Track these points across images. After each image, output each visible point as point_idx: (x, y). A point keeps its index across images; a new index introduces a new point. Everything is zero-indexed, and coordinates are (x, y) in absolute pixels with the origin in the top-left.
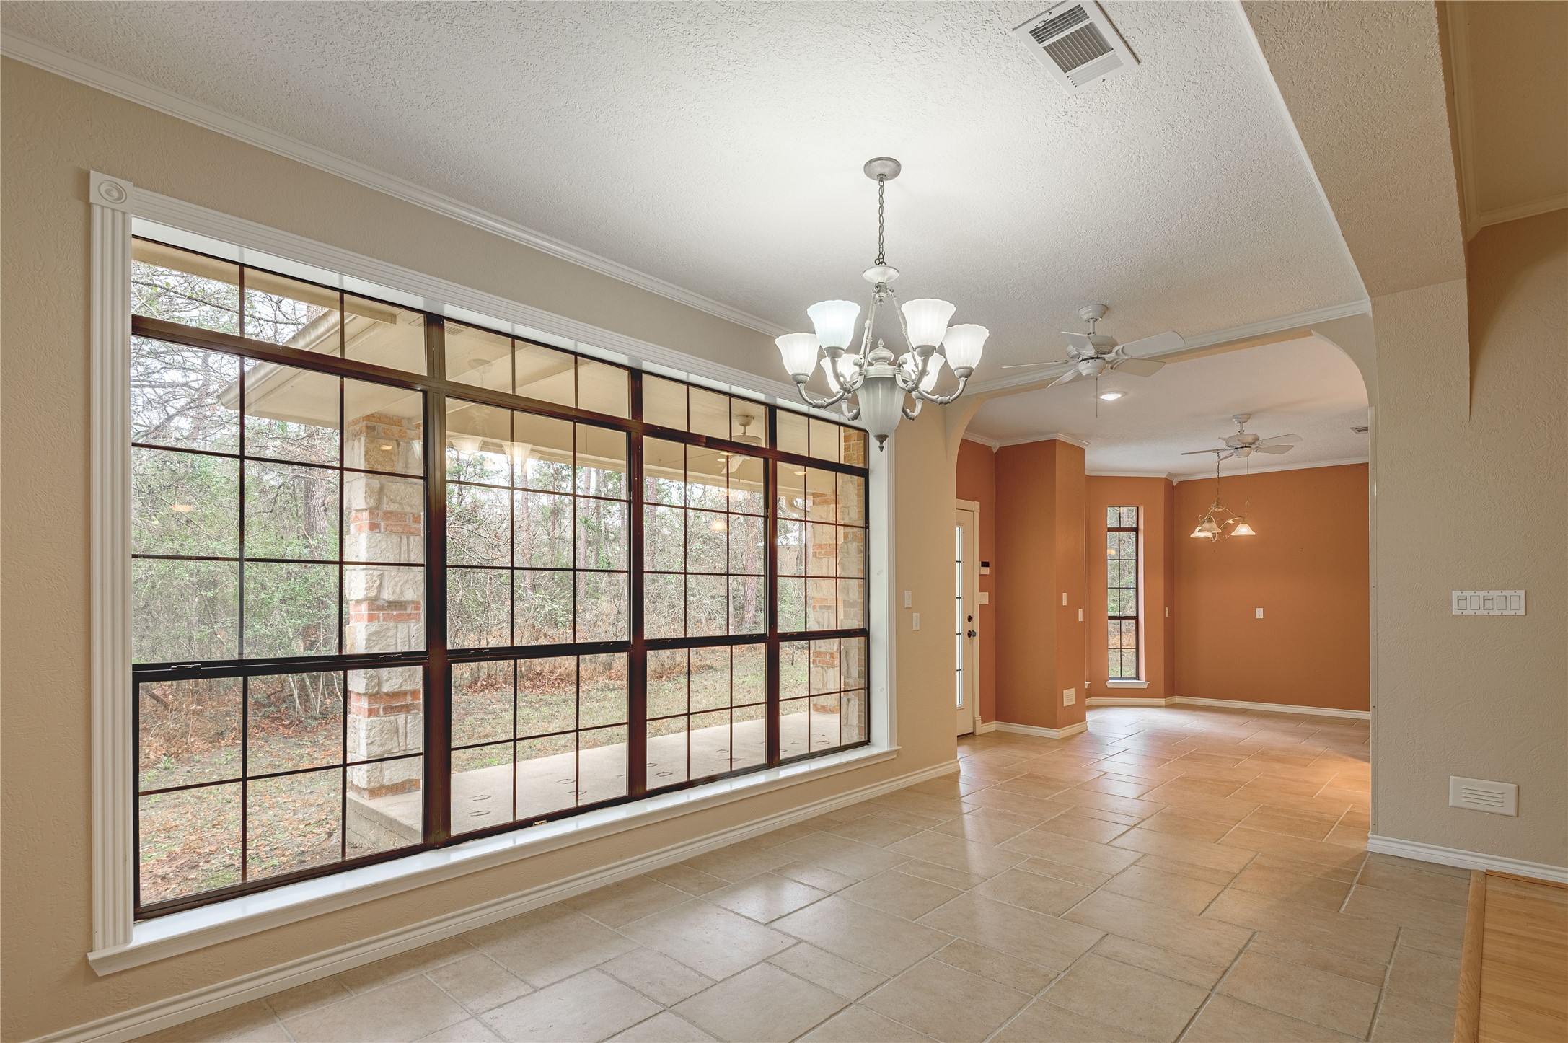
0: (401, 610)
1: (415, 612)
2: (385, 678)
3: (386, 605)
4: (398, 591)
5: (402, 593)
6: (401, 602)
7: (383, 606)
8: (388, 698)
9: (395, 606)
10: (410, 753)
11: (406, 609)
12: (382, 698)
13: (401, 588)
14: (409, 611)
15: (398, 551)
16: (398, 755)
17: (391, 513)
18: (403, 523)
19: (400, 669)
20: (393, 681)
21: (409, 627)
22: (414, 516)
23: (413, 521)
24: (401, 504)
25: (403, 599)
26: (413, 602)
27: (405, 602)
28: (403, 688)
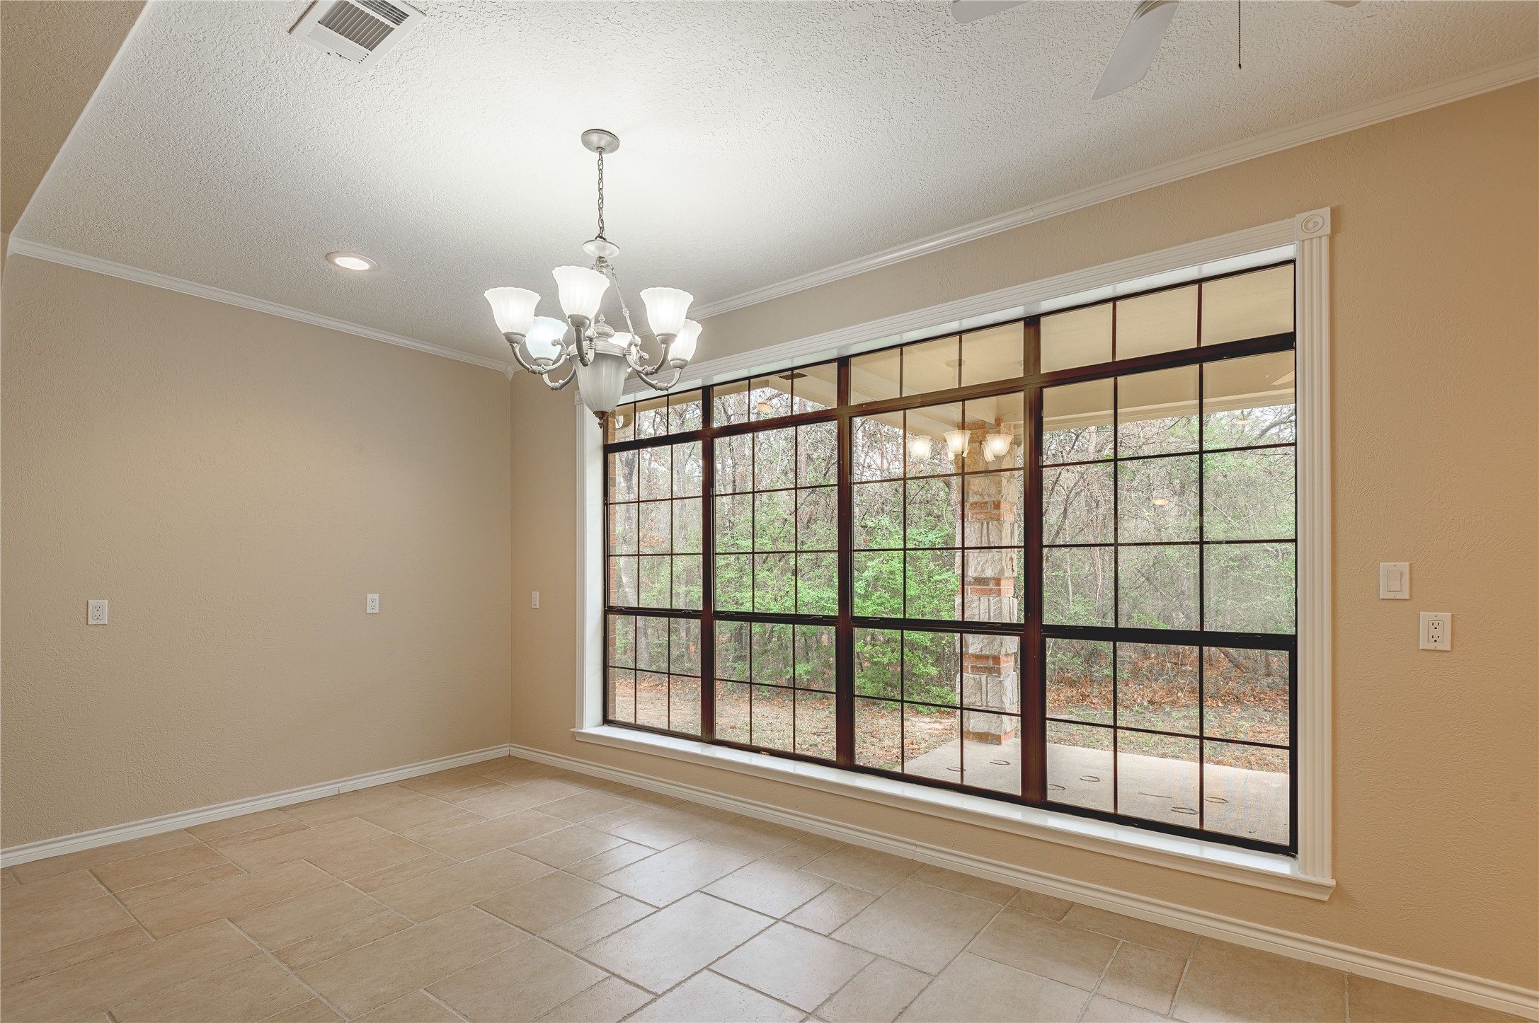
0: (984, 585)
1: (996, 588)
2: (971, 642)
3: (973, 581)
4: (979, 569)
5: (983, 571)
6: (985, 579)
7: (970, 582)
8: (974, 659)
9: (980, 582)
10: (990, 709)
11: (988, 585)
12: (969, 658)
13: (982, 567)
14: (991, 586)
15: (980, 535)
16: (980, 708)
17: (976, 503)
18: (985, 511)
19: (982, 636)
20: (976, 645)
21: (989, 600)
22: (994, 503)
23: (994, 508)
24: (982, 495)
25: (983, 576)
26: (994, 579)
27: (988, 578)
28: (983, 653)
